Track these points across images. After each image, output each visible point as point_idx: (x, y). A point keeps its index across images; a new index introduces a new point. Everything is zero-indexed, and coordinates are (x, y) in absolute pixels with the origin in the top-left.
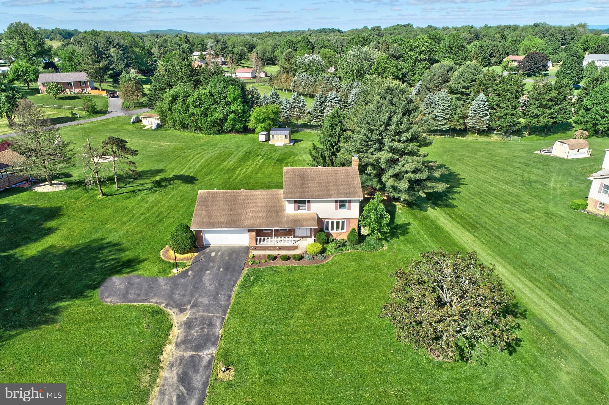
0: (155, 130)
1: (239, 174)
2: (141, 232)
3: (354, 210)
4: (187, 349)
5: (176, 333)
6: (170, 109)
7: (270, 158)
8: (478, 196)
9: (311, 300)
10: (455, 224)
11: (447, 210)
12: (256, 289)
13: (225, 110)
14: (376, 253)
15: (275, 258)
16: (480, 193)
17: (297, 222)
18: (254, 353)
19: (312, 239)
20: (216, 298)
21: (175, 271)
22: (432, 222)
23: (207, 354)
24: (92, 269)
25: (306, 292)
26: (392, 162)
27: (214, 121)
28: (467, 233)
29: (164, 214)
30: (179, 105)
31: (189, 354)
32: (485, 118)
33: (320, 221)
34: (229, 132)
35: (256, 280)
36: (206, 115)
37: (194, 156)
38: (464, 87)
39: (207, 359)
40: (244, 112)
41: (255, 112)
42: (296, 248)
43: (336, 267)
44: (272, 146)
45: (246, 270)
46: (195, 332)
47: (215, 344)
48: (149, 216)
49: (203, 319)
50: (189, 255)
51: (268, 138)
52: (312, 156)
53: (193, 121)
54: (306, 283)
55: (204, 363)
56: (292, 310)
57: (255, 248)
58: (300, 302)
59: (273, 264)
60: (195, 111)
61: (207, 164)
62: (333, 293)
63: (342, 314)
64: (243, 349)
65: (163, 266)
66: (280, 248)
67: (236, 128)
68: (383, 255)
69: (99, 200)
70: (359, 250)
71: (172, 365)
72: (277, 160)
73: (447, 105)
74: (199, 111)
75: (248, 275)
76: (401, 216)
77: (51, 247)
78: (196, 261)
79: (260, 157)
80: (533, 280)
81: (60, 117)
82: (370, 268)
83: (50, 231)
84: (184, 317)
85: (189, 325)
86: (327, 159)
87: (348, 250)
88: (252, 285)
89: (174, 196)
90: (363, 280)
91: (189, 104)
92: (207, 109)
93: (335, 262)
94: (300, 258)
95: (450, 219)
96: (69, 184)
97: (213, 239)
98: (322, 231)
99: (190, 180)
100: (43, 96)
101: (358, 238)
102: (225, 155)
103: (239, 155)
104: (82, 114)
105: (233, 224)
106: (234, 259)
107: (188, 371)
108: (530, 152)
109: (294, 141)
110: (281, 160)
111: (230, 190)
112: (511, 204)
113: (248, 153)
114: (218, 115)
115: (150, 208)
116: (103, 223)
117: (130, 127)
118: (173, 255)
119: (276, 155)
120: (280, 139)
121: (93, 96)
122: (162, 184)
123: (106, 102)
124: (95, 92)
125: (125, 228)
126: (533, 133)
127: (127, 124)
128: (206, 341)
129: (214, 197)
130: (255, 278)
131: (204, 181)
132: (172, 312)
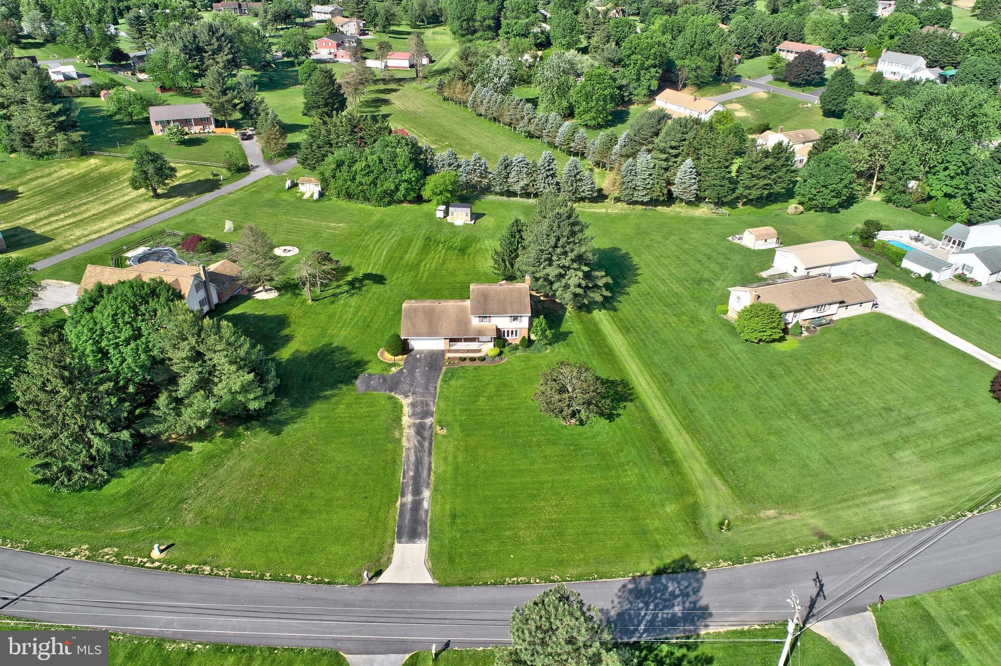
0: (316, 201)
1: (424, 271)
2: (357, 337)
3: (524, 323)
4: (416, 419)
5: (406, 410)
6: (334, 177)
7: (451, 247)
8: (644, 297)
9: (491, 390)
10: (614, 326)
11: (612, 313)
12: (453, 382)
13: (397, 181)
14: (540, 355)
15: (465, 359)
16: (649, 293)
17: (481, 332)
18: (456, 421)
19: (492, 344)
20: (426, 388)
21: (393, 369)
22: (596, 324)
23: (429, 421)
24: (334, 368)
25: (488, 384)
26: (561, 276)
27: (385, 192)
28: (620, 336)
29: (369, 319)
30: (344, 173)
31: (418, 421)
32: (692, 188)
33: (498, 330)
34: (400, 202)
35: (452, 376)
36: (376, 185)
37: (375, 246)
38: (672, 148)
39: (429, 423)
40: (418, 180)
41: (432, 181)
42: (480, 351)
43: (509, 366)
44: (452, 225)
45: (444, 368)
46: (419, 409)
47: (432, 416)
48: (358, 321)
49: (422, 402)
50: (400, 357)
51: (447, 213)
52: (494, 260)
53: (361, 191)
54: (487, 378)
55: (428, 426)
56: (478, 396)
57: (449, 351)
58: (483, 391)
59: (463, 364)
60: (363, 181)
61: (390, 258)
62: (505, 385)
63: (511, 399)
64: (449, 418)
65: (383, 366)
66: (468, 351)
67: (408, 198)
68: (546, 356)
69: (310, 306)
70: (529, 352)
71: (409, 427)
72: (459, 251)
73: (648, 173)
74: (367, 180)
75: (446, 373)
76: (569, 319)
77: (297, 351)
78: (407, 362)
79: (441, 245)
80: (653, 376)
81: (199, 181)
82: (534, 367)
83: (288, 339)
84: (409, 400)
85: (413, 405)
86: (507, 263)
87: (519, 353)
88: (450, 379)
89: (370, 299)
90: (527, 376)
91: (356, 171)
92: (376, 178)
93: (509, 363)
94: (483, 359)
95: (612, 322)
96: (278, 289)
97: (419, 345)
98: (500, 338)
99: (379, 279)
100: (158, 138)
101: (528, 343)
102: (405, 243)
103: (419, 243)
104: (224, 173)
105: (432, 333)
106: (435, 360)
107: (420, 430)
108: (723, 237)
109: (476, 216)
110: (462, 251)
111: (427, 303)
112: (669, 306)
113: (428, 239)
114: (389, 185)
115: (355, 314)
116: (324, 329)
117: (286, 196)
118: (389, 357)
119: (457, 242)
120: (460, 216)
121: (219, 138)
122: (356, 285)
123: (241, 148)
124: (220, 131)
125: (343, 333)
126: (749, 202)
127: (282, 190)
128: (426, 414)
129: (415, 310)
130: (451, 375)
131: (393, 280)
132: (400, 398)
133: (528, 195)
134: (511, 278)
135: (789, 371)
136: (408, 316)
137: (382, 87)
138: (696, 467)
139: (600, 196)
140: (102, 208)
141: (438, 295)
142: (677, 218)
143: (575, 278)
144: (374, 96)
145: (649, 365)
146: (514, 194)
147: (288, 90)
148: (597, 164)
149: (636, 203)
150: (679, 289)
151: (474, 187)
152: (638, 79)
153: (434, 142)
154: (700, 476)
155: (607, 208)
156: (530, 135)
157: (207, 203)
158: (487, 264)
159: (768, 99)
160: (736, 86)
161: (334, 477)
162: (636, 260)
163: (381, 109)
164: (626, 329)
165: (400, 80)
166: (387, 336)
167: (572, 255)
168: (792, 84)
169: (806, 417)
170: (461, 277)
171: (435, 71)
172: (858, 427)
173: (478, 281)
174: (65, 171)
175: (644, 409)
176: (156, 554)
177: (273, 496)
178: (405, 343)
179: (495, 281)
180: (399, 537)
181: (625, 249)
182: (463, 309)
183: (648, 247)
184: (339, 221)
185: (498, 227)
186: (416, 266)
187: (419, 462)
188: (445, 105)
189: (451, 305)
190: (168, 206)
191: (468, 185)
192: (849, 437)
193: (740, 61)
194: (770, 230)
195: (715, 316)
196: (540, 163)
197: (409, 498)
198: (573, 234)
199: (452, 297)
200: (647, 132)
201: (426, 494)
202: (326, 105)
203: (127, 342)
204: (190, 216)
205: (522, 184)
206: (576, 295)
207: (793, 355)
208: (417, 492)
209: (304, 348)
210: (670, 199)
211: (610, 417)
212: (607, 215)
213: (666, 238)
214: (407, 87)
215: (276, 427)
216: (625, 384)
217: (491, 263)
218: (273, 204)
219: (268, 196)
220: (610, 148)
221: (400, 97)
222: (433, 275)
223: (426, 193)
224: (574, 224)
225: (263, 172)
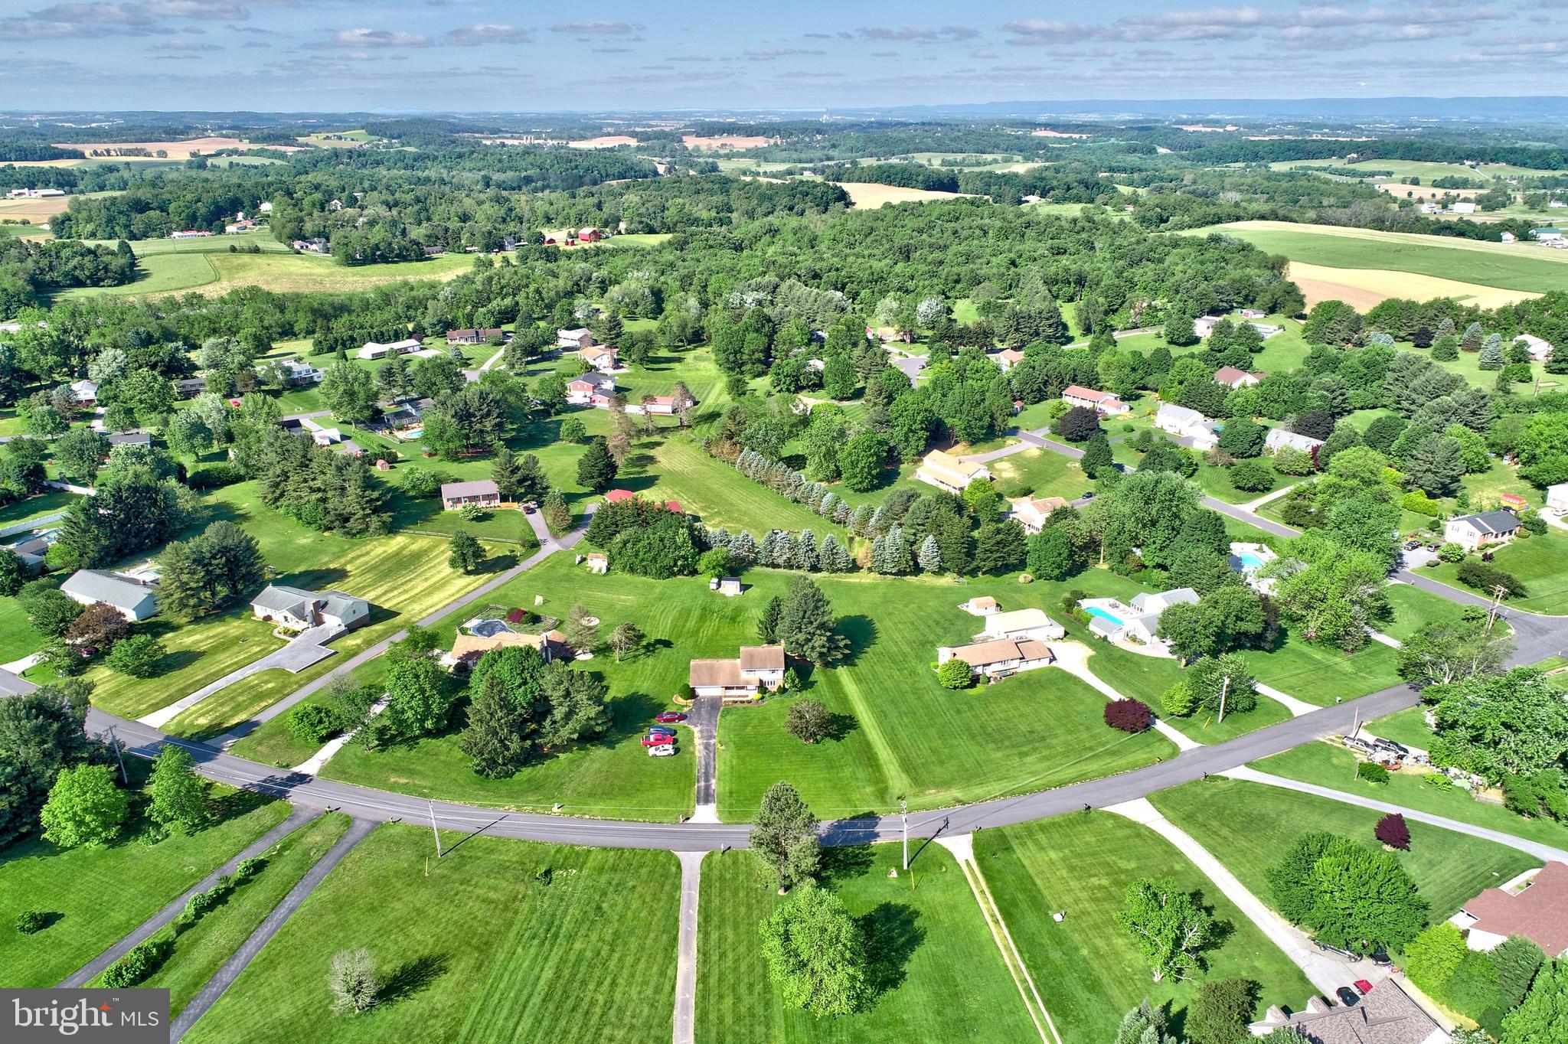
0: (604, 574)
2: (656, 687)
3: (780, 675)
5: (697, 735)
6: (619, 554)
7: (724, 616)
8: (878, 656)
9: (755, 722)
10: (852, 678)
11: (851, 669)
12: (728, 716)
13: (675, 557)
14: (792, 699)
15: (736, 702)
16: (882, 653)
17: (748, 683)
18: (731, 741)
19: (757, 691)
20: (710, 721)
21: (685, 708)
22: (837, 677)
23: (712, 741)
24: (643, 709)
25: (753, 718)
26: (808, 640)
27: (664, 566)
28: (854, 686)
29: (664, 674)
30: (628, 551)
31: (705, 741)
32: (936, 560)
33: (761, 681)
34: (677, 575)
36: (656, 560)
37: (661, 616)
38: (918, 524)
39: (713, 743)
40: (694, 556)
41: (706, 558)
42: (747, 696)
43: (768, 706)
44: (723, 596)
45: (721, 709)
46: (705, 734)
47: (715, 738)
48: (656, 675)
49: (707, 729)
50: (690, 701)
51: (719, 585)
52: (758, 627)
53: (644, 566)
54: (753, 714)
56: (746, 726)
57: (725, 696)
58: (750, 723)
59: (735, 705)
60: (645, 557)
61: (674, 627)
62: (765, 718)
63: (769, 727)
64: (727, 740)
65: (678, 707)
66: (739, 696)
67: (684, 572)
68: (797, 700)
69: (619, 665)
70: (783, 697)
71: (700, 744)
72: (730, 619)
73: (895, 548)
75: (723, 712)
76: (816, 673)
77: (614, 697)
78: (694, 704)
79: (715, 615)
81: (499, 557)
82: (787, 707)
83: (607, 688)
84: (698, 729)
85: (701, 732)
86: (769, 629)
87: (777, 697)
88: (726, 715)
89: (662, 659)
90: (782, 713)
91: (639, 549)
92: (657, 554)
93: (769, 704)
94: (750, 701)
95: (850, 676)
96: (592, 652)
97: (702, 692)
98: (762, 687)
99: (667, 644)
100: (449, 514)
101: (783, 690)
102: (685, 614)
103: (696, 613)
104: (519, 550)
105: (713, 683)
106: (714, 704)
107: (707, 746)
108: (954, 605)
109: (745, 588)
110: (733, 619)
111: (708, 661)
112: (895, 662)
113: (704, 609)
114: (668, 561)
115: (652, 670)
116: (632, 681)
117: (577, 571)
118: (681, 701)
119: (729, 611)
120: (730, 588)
121: (505, 512)
122: (650, 648)
123: (527, 523)
124: (504, 505)
125: (646, 685)
126: (989, 572)
127: (572, 565)
128: (711, 737)
129: (700, 666)
130: (727, 712)
131: (678, 644)
132: (692, 727)
133: (791, 567)
134: (772, 642)
135: (971, 708)
136: (695, 671)
137: (645, 439)
138: (891, 767)
139: (854, 567)
140: (426, 584)
141: (715, 654)
142: (920, 587)
143: (819, 641)
144: (637, 452)
145: (872, 704)
146: (778, 566)
147: (550, 447)
148: (858, 534)
149: (885, 573)
150: (906, 649)
151: (743, 559)
152: (907, 440)
153: (703, 509)
154: (893, 773)
155: (863, 578)
156: (796, 501)
157: (512, 579)
158: (753, 630)
159: (1040, 457)
160: (1010, 441)
161: (654, 773)
162: (877, 625)
163: (648, 468)
164: (859, 680)
165: (663, 430)
166: (680, 686)
167: (815, 624)
168: (1068, 439)
169: (973, 737)
170: (732, 642)
171: (701, 416)
172: (1007, 743)
173: (746, 644)
174: (379, 550)
175: (863, 734)
176: (555, 809)
177: (617, 782)
178: (693, 690)
179: (759, 645)
180: (698, 802)
181: (871, 615)
182: (735, 666)
183: (890, 614)
184: (628, 594)
185: (763, 598)
186: (695, 633)
187: (707, 765)
188: (712, 463)
189: (726, 663)
190: (481, 582)
191: (736, 558)
192: (998, 749)
193: (1022, 408)
194: (991, 599)
195: (929, 670)
196: (800, 538)
197: (702, 784)
198: (817, 608)
199: (725, 657)
200: (898, 509)
201: (713, 781)
202: (600, 475)
203: (520, 686)
204: (502, 591)
205: (785, 557)
206: (821, 655)
207: (978, 698)
208: (707, 780)
209: (619, 695)
210: (917, 570)
211: (838, 739)
212: (860, 585)
213: (906, 606)
214: (672, 439)
215: (611, 745)
216: (851, 718)
217: (756, 630)
218: (568, 578)
219: (563, 571)
220: (867, 521)
221: (665, 453)
222: (710, 640)
223: (701, 567)
224: (819, 600)
225: (551, 547)
